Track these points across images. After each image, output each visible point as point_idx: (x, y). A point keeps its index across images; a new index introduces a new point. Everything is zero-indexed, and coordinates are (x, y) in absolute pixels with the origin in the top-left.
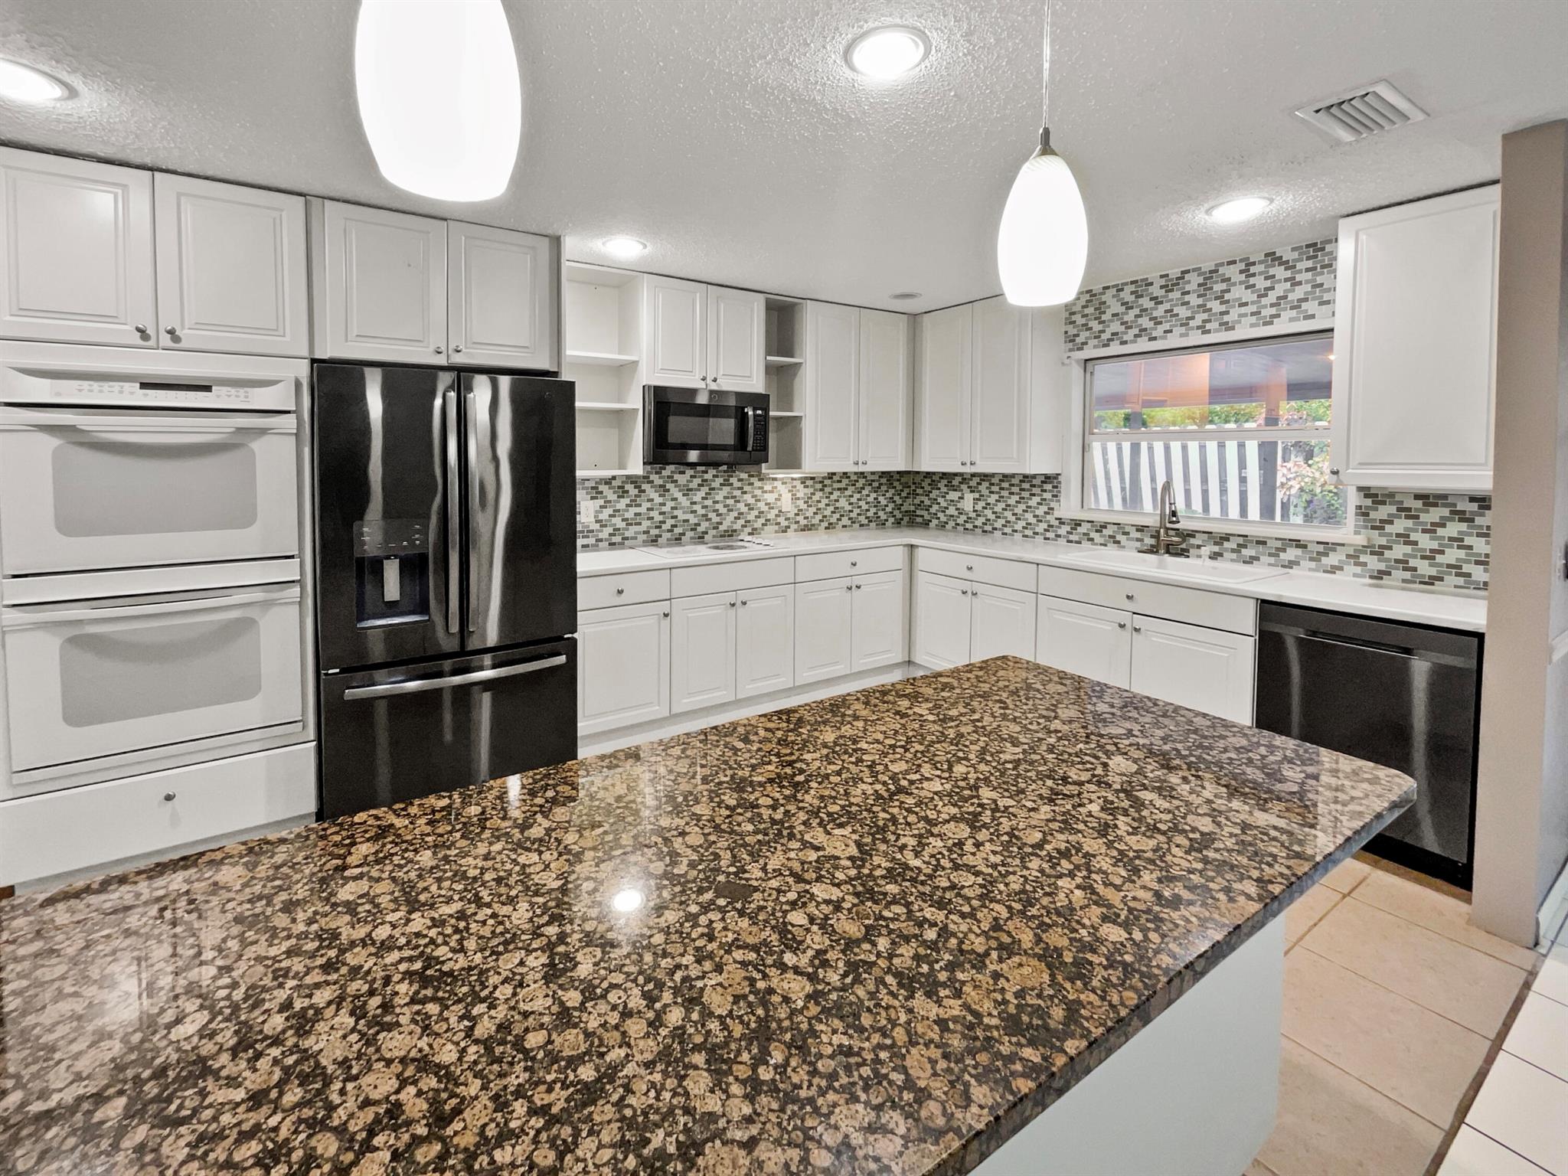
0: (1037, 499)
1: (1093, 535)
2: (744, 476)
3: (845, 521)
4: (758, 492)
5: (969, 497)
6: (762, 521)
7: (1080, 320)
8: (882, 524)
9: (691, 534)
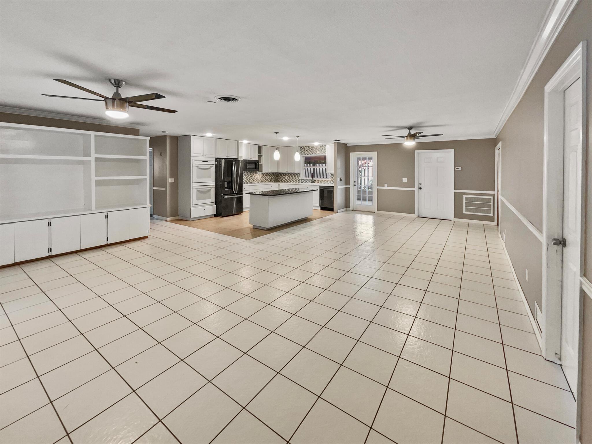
0: (297, 177)
1: (304, 181)
2: (253, 173)
3: (267, 181)
4: (255, 176)
5: (287, 177)
6: (255, 180)
7: (302, 151)
8: (273, 182)
9: (249, 182)
